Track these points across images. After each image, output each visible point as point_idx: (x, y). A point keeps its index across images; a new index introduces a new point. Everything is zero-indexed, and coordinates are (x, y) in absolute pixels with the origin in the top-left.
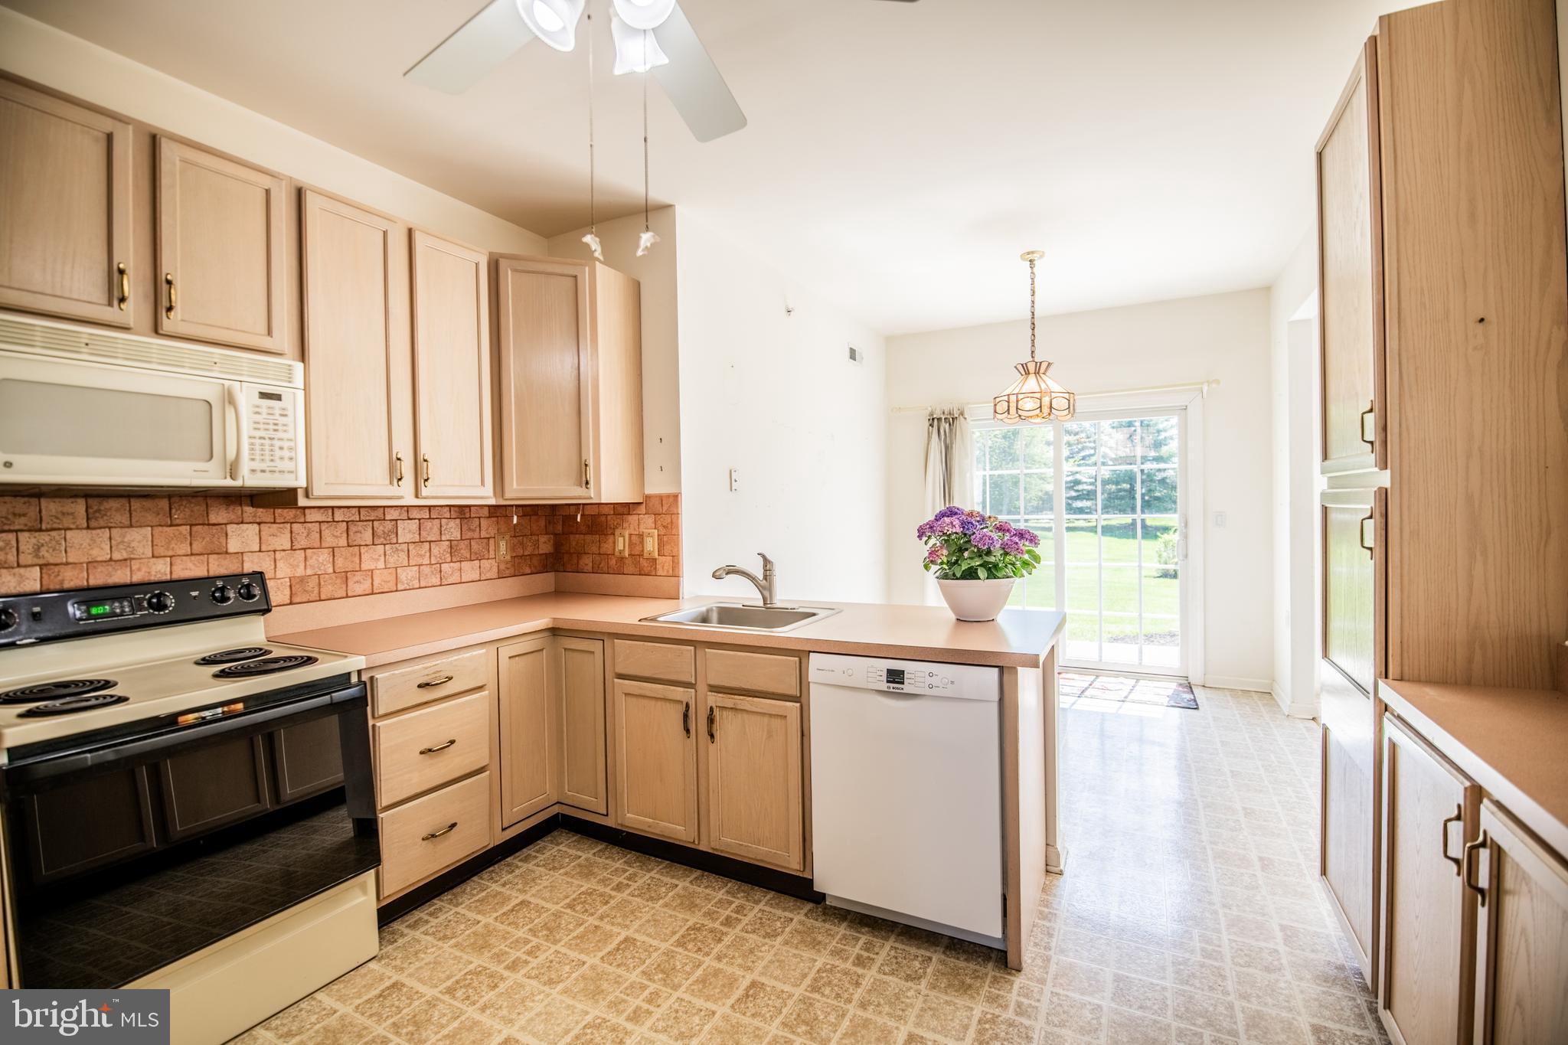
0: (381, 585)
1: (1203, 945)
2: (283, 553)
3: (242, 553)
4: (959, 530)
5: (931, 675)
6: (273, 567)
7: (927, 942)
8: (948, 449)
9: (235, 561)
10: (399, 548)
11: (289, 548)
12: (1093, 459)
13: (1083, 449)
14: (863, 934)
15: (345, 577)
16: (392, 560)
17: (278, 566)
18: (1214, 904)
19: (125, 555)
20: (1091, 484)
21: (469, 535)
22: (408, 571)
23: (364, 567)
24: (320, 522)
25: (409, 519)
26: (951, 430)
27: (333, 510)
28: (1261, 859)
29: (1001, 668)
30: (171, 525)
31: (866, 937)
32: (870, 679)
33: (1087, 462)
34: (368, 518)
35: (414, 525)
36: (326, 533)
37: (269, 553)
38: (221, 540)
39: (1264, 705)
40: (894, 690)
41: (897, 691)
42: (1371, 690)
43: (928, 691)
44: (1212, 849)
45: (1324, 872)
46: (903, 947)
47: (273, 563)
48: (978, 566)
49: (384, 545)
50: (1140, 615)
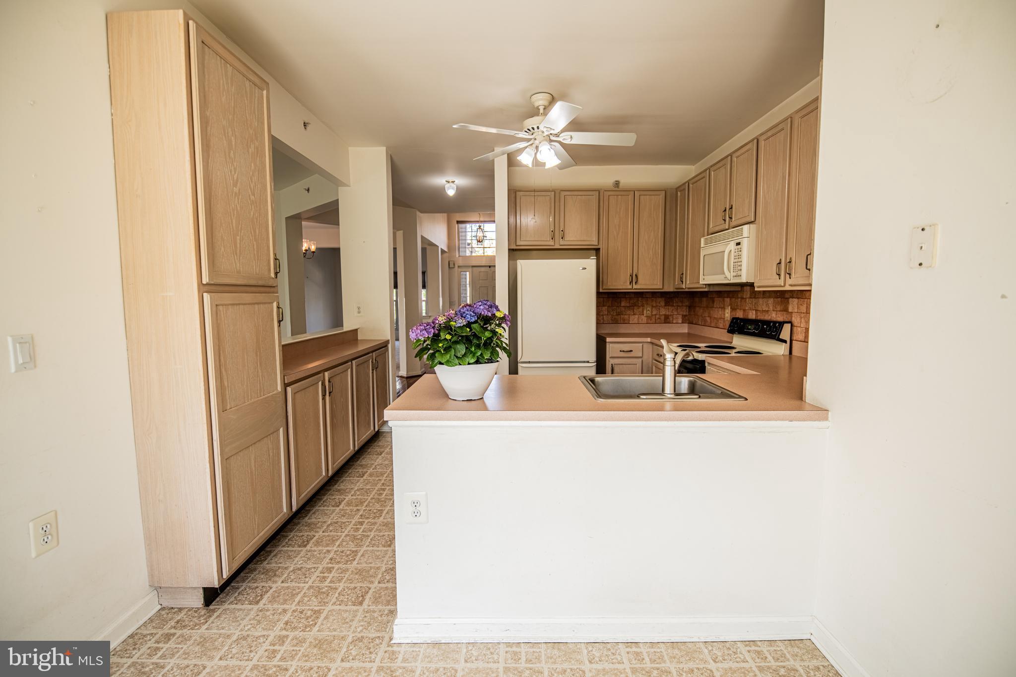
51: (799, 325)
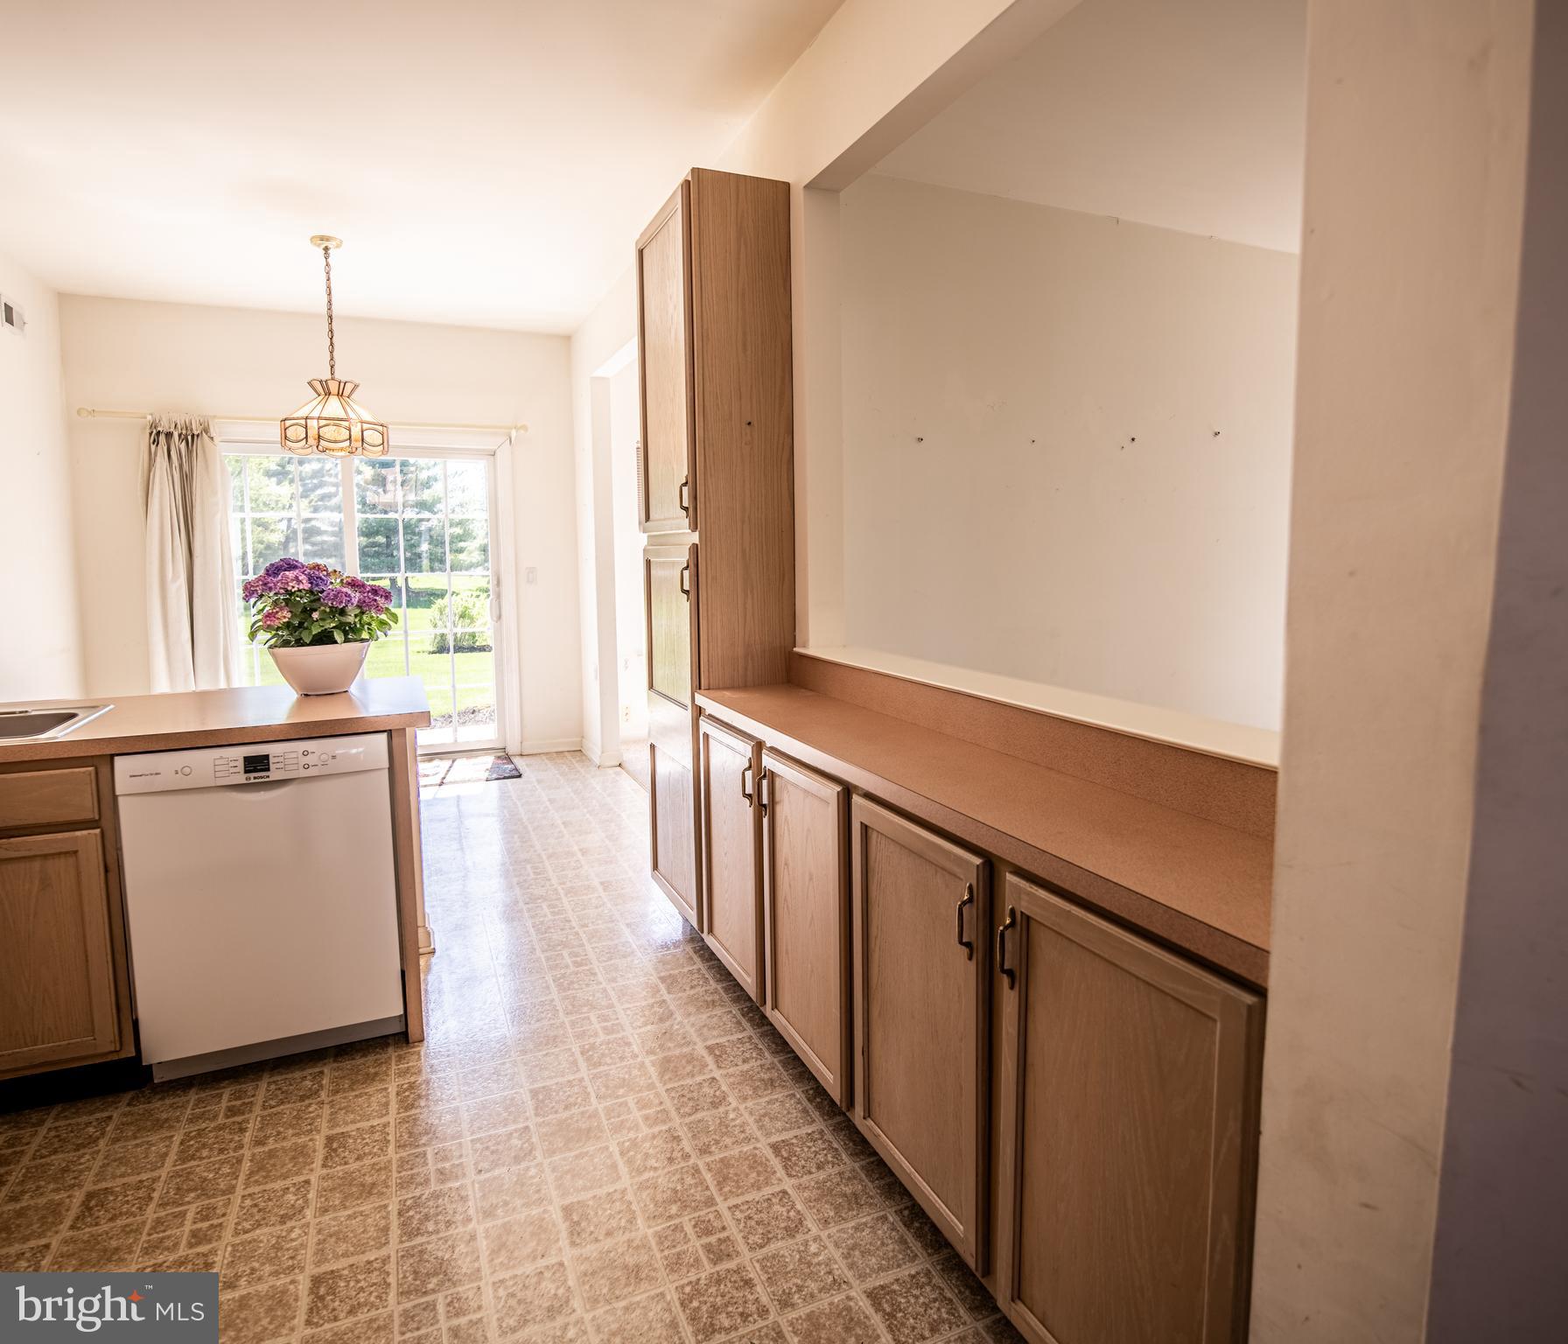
1: (574, 959)
4: (306, 586)
5: (306, 753)
7: (310, 1061)
8: (187, 480)
12: (334, 501)
13: (321, 485)
14: (224, 1087)
18: (574, 928)
20: (334, 534)
26: (189, 451)
28: (602, 883)
29: (390, 732)
31: (229, 1089)
32: (218, 774)
33: (328, 504)
39: (577, 762)
40: (257, 781)
41: (260, 780)
42: (688, 702)
43: (304, 773)
44: (563, 889)
45: (655, 866)
46: (284, 1077)
48: (334, 627)
50: (454, 686)
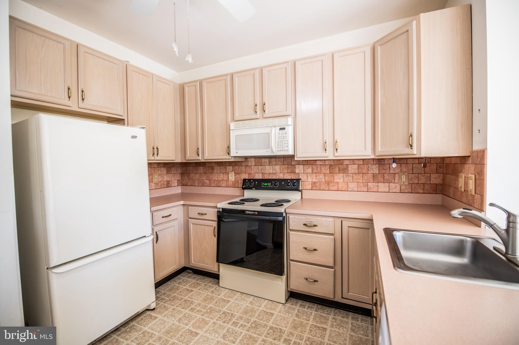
0: (341, 188)
2: (310, 174)
3: (299, 173)
6: (307, 178)
9: (297, 175)
10: (349, 175)
11: (311, 173)
15: (328, 183)
16: (346, 179)
17: (308, 178)
19: (275, 172)
21: (384, 171)
22: (353, 184)
23: (335, 181)
24: (321, 165)
25: (354, 164)
27: (325, 161)
30: (284, 165)
34: (337, 164)
35: (355, 167)
36: (323, 168)
37: (306, 174)
38: (294, 169)
47: (307, 177)
49: (343, 173)
51: (306, 180)
